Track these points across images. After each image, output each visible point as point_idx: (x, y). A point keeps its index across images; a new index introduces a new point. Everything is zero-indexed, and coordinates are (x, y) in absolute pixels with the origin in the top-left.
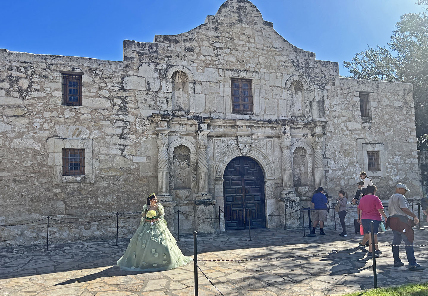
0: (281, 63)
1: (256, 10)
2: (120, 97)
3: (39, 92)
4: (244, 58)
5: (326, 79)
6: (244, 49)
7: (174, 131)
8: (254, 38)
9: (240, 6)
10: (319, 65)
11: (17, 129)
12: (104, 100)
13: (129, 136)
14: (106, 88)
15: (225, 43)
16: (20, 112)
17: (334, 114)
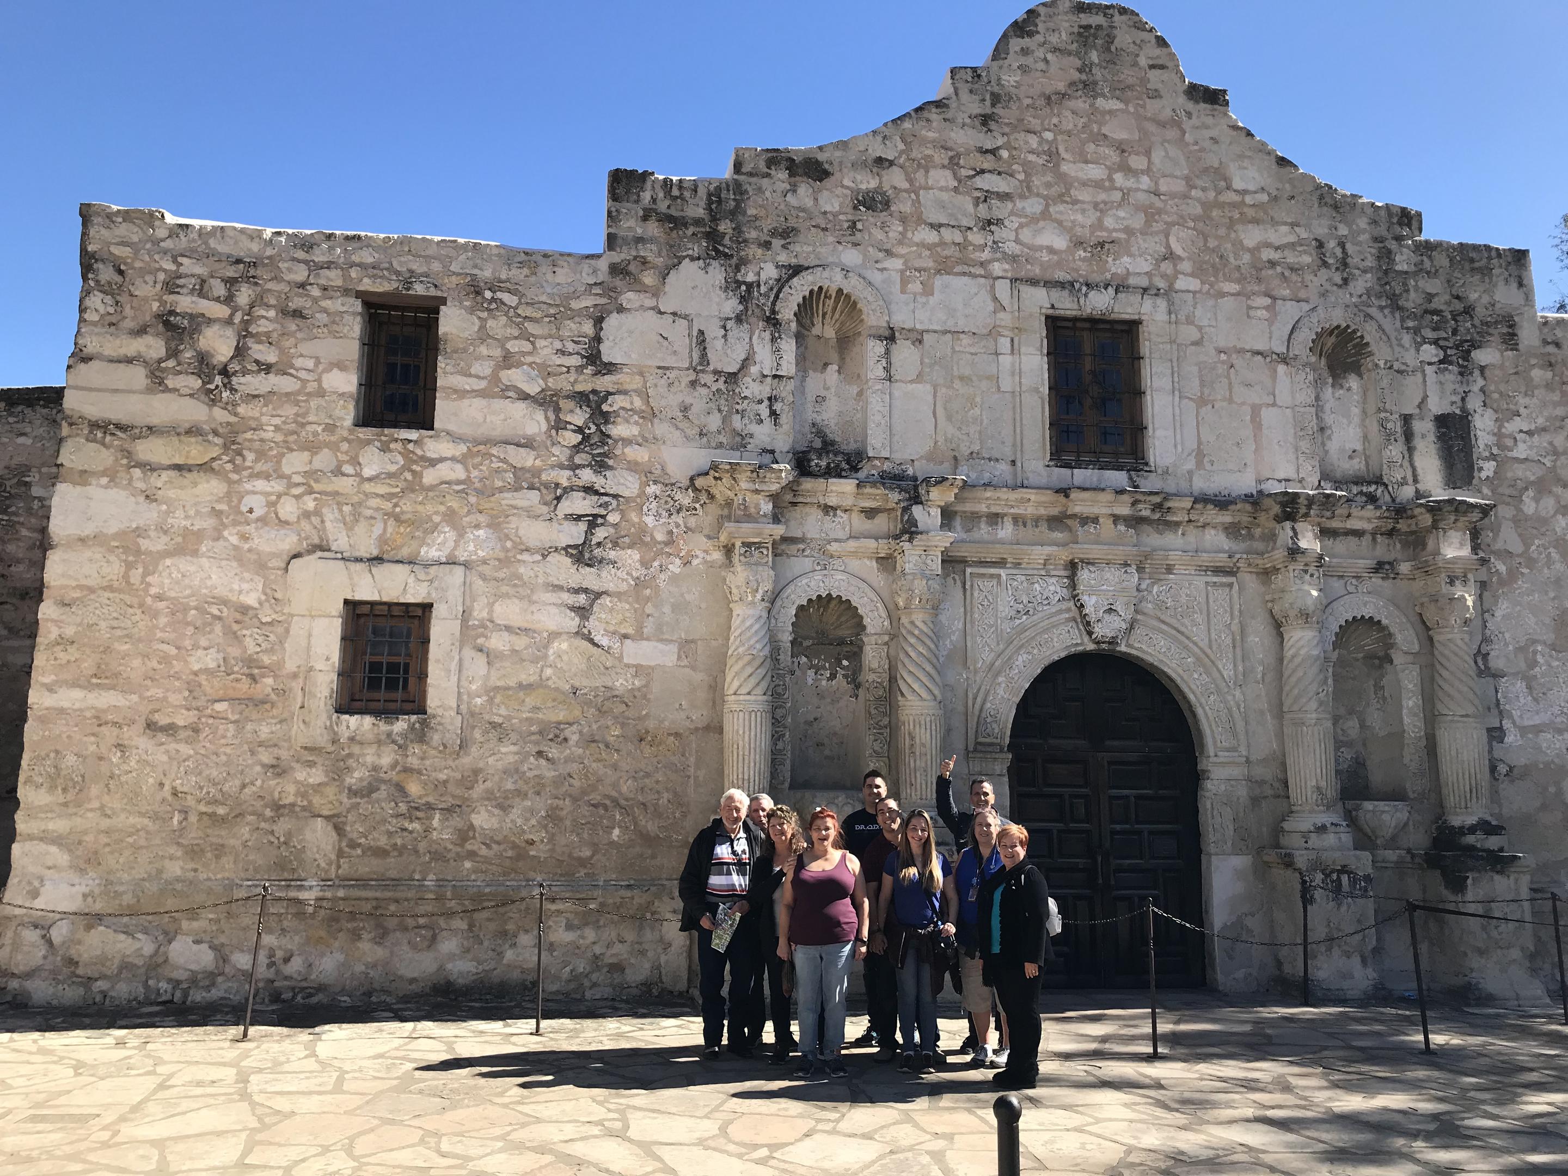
0: (1267, 254)
1: (1153, 40)
2: (582, 398)
3: (271, 376)
4: (1105, 234)
5: (1477, 322)
6: (1102, 196)
7: (799, 535)
8: (1148, 153)
9: (1087, 27)
10: (1442, 260)
11: (178, 521)
12: (521, 405)
13: (612, 554)
14: (529, 359)
15: (1021, 176)
16: (195, 452)
17: (1520, 474)
